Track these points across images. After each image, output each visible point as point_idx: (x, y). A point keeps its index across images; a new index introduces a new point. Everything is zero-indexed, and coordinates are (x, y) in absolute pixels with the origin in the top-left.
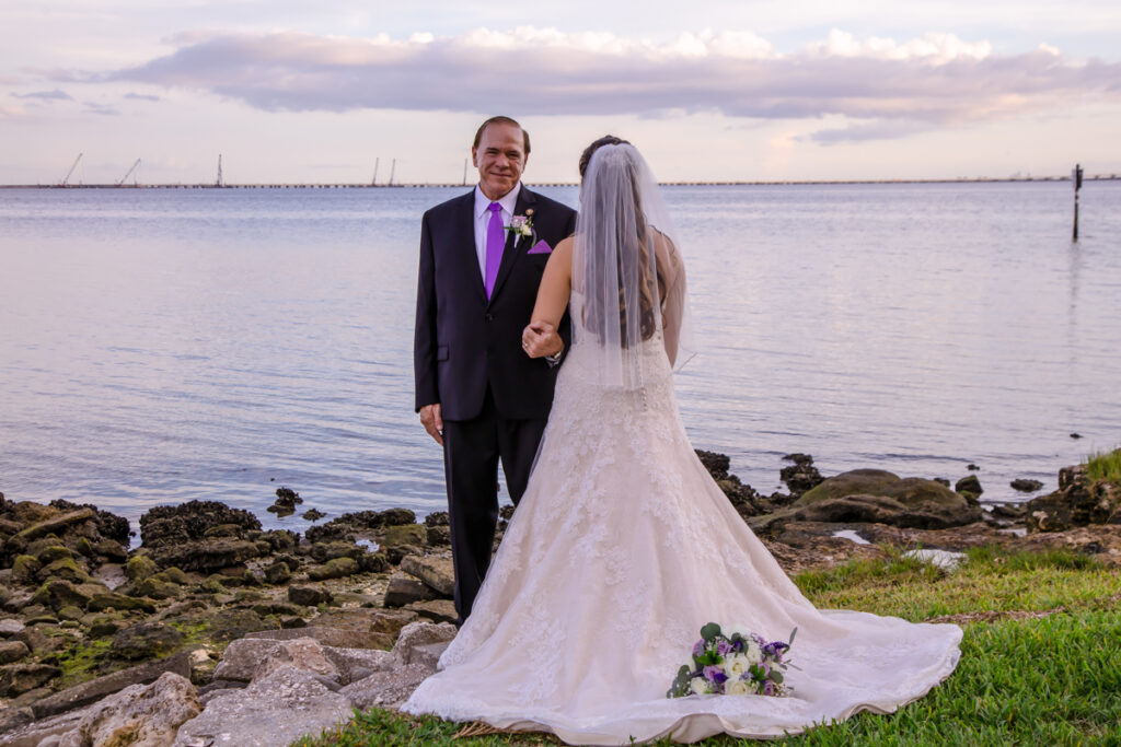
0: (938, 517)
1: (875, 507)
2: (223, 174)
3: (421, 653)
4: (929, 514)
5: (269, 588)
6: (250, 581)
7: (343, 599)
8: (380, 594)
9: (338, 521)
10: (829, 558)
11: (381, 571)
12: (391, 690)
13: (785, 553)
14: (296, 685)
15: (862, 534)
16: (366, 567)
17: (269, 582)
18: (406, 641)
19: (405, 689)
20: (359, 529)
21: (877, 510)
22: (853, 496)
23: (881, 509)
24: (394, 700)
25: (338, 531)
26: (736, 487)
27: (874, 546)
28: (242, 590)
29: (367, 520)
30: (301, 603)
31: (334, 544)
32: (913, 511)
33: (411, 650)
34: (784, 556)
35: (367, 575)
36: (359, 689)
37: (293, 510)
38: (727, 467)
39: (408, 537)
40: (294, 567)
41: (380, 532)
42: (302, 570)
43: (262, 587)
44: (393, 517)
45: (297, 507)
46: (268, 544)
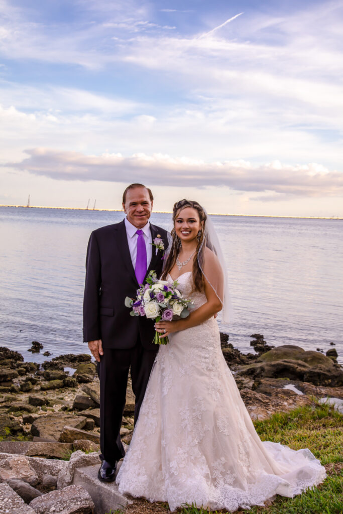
0: (326, 373)
1: (296, 366)
2: (30, 202)
3: (80, 473)
4: (321, 371)
5: (21, 394)
6: (13, 391)
7: (54, 403)
8: (71, 400)
9: (57, 359)
10: (286, 403)
11: (74, 387)
12: (60, 502)
13: (264, 399)
14: (5, 500)
15: (298, 387)
16: (67, 385)
17: (22, 391)
18: (73, 465)
19: (68, 501)
20: (67, 363)
21: (297, 368)
22: (286, 360)
23: (299, 367)
24: (62, 509)
25: (56, 364)
26: (232, 351)
27: (306, 396)
28: (9, 395)
29: (70, 359)
30: (33, 405)
31: (54, 372)
32: (314, 369)
33: (75, 470)
34: (264, 401)
35: (67, 389)
36: (43, 501)
37: (39, 352)
38: (228, 340)
39: (87, 370)
40: (34, 382)
41: (75, 365)
42: (38, 384)
43: (18, 393)
44: (81, 358)
45: (40, 351)
46: (25, 370)
